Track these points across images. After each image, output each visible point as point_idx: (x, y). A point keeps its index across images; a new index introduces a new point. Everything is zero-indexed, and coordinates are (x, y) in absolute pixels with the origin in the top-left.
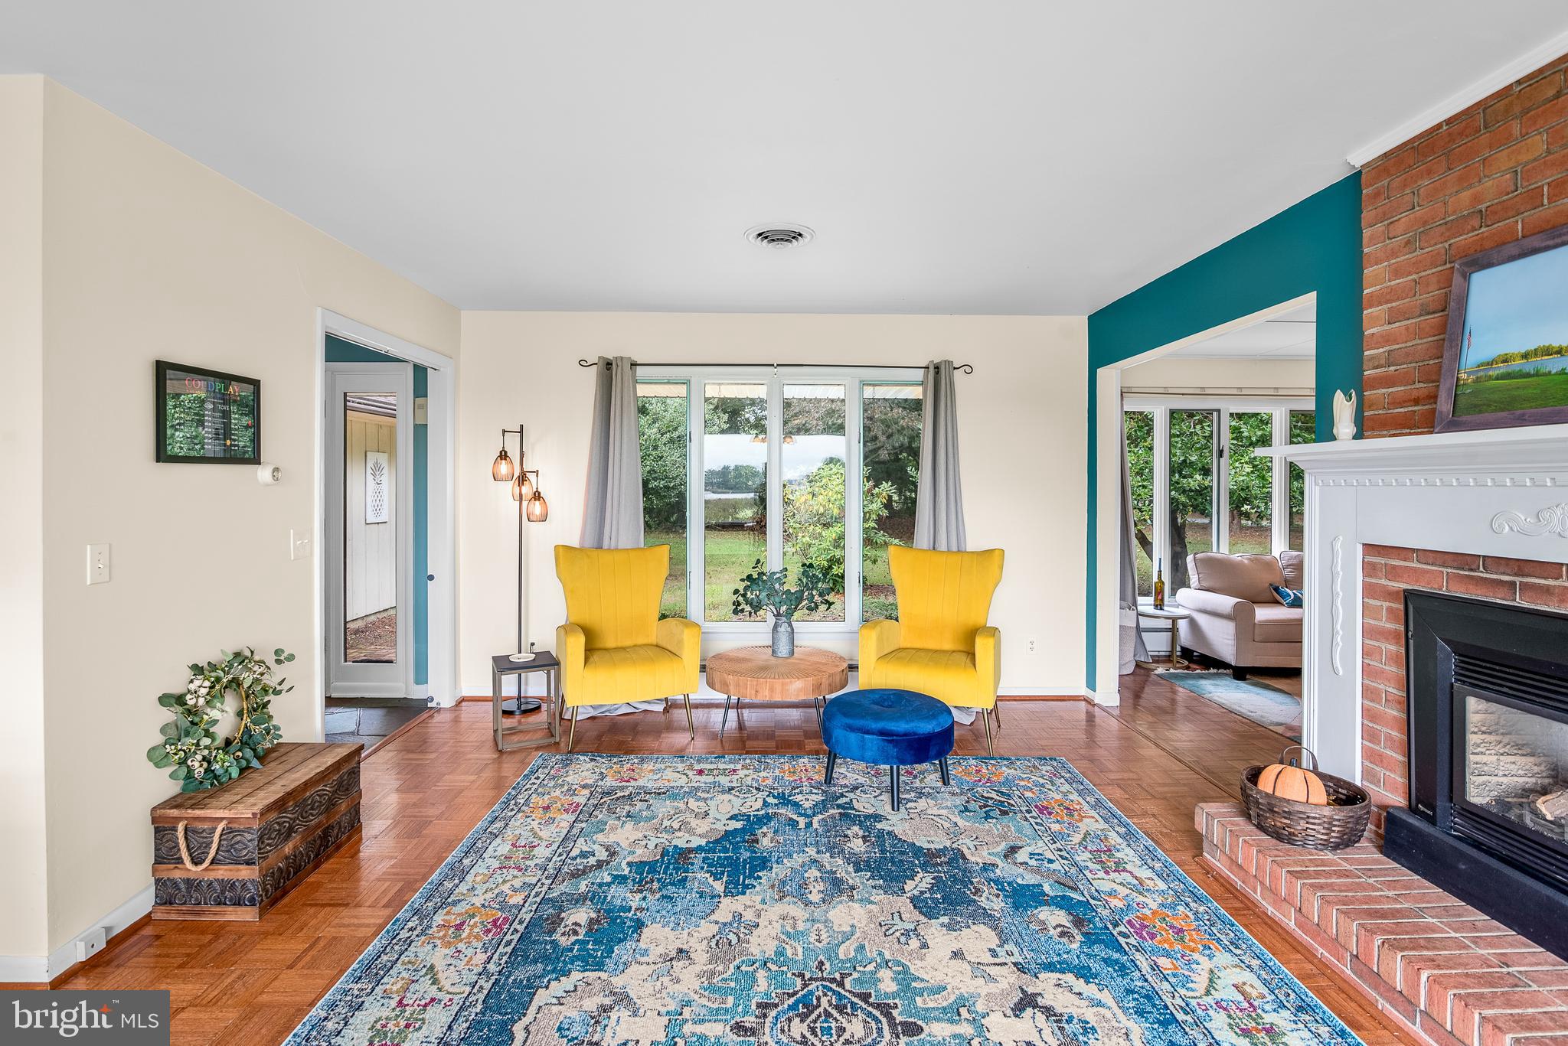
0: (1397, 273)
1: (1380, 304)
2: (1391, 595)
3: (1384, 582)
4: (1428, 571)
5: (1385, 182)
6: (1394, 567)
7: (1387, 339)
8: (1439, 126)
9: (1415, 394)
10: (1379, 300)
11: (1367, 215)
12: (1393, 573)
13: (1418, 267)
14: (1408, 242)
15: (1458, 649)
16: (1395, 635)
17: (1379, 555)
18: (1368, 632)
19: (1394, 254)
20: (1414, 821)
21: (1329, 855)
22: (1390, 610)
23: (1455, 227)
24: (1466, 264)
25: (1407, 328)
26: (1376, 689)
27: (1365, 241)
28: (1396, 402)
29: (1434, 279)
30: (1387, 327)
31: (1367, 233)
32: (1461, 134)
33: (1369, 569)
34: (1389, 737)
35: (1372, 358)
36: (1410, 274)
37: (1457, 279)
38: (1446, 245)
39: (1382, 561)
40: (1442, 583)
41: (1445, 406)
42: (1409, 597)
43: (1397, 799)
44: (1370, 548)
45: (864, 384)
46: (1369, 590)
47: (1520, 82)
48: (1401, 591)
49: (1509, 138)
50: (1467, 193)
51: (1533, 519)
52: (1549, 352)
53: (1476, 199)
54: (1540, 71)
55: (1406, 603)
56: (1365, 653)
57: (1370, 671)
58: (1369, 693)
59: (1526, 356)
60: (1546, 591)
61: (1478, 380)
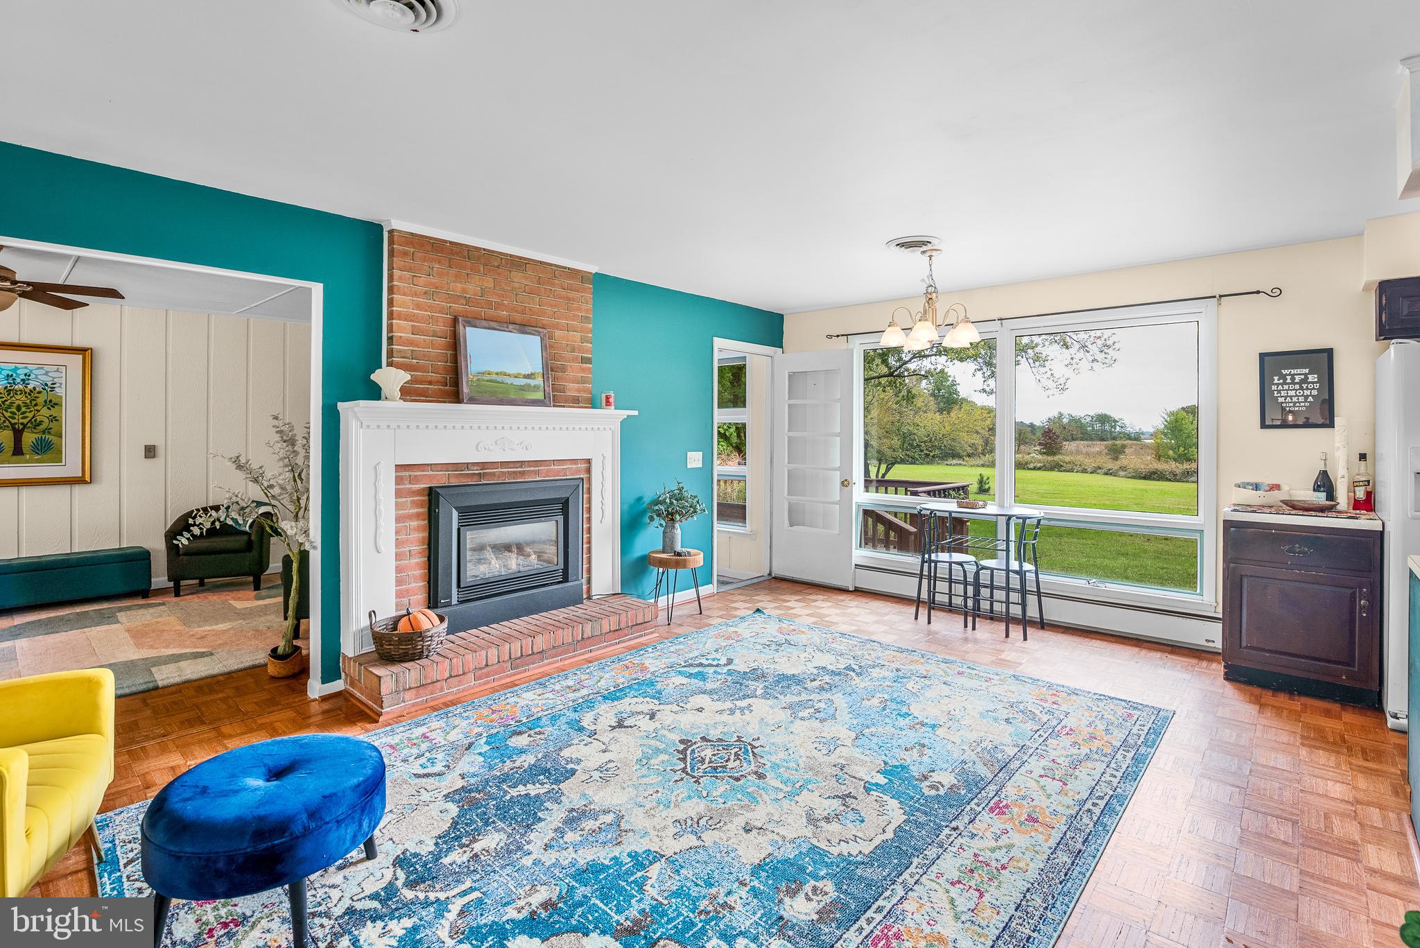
0: (417, 306)
1: (406, 320)
2: (419, 492)
3: (408, 486)
4: (437, 475)
6: (416, 476)
7: (412, 343)
8: (446, 241)
9: (429, 379)
10: (404, 317)
12: (413, 480)
13: (431, 308)
14: (425, 293)
15: (456, 508)
16: (418, 516)
17: (405, 470)
18: (399, 519)
19: (416, 295)
20: (436, 611)
22: (412, 502)
23: (454, 298)
24: (465, 321)
25: (424, 340)
26: (403, 552)
30: (410, 335)
32: (457, 254)
33: (399, 480)
34: (413, 576)
35: (400, 351)
36: (427, 311)
37: (459, 326)
38: (448, 305)
39: (407, 474)
40: (439, 479)
41: (465, 390)
42: (434, 492)
44: (399, 467)
46: (399, 493)
47: (484, 250)
48: (424, 489)
49: (479, 271)
50: (459, 285)
51: (494, 444)
52: (505, 374)
53: (464, 290)
54: (493, 252)
55: (430, 495)
56: (397, 533)
57: (399, 543)
58: (398, 556)
59: (497, 374)
60: (493, 474)
61: (478, 380)
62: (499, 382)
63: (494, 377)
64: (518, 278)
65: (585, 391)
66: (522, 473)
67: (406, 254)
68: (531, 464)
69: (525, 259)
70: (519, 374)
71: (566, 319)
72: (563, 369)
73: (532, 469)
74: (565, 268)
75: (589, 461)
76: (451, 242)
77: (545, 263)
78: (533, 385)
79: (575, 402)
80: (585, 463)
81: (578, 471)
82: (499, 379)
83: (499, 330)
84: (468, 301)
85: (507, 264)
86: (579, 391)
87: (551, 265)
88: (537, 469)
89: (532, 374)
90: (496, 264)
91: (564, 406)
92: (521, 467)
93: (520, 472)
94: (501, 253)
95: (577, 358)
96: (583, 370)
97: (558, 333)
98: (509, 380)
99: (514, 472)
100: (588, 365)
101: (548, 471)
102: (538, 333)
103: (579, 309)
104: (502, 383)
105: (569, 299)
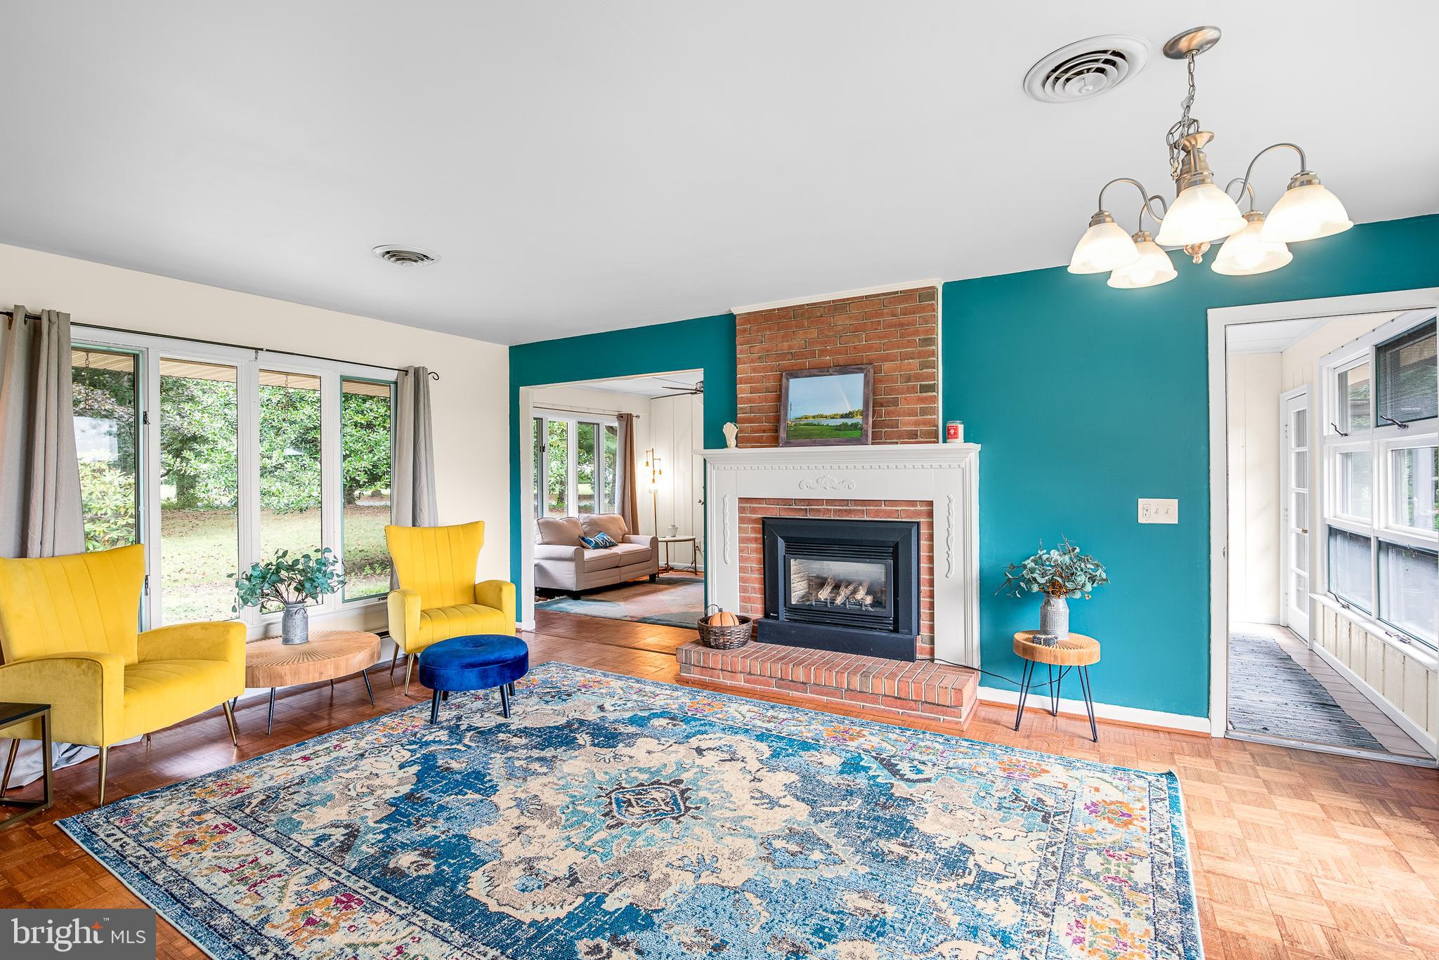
0: (754, 370)
1: (745, 383)
2: (755, 521)
3: (749, 515)
5: (749, 326)
6: (754, 508)
7: (749, 400)
8: (774, 310)
9: (763, 428)
10: (746, 381)
11: (739, 339)
12: (754, 510)
13: (764, 369)
14: (760, 358)
15: (786, 539)
16: (756, 540)
17: (747, 503)
18: (742, 540)
19: (753, 361)
20: (766, 621)
21: (744, 649)
22: (752, 528)
23: (781, 356)
24: (788, 374)
25: (759, 397)
27: (738, 351)
28: (754, 431)
29: (772, 377)
30: (749, 395)
31: (739, 348)
32: (784, 317)
33: (741, 510)
34: (754, 588)
35: (742, 408)
36: (761, 373)
37: (784, 380)
38: (778, 363)
39: (748, 505)
40: (775, 512)
41: (783, 435)
42: (764, 522)
43: (759, 615)
44: (741, 500)
45: (345, 379)
46: (742, 520)
47: (807, 305)
48: (759, 518)
49: (803, 326)
50: (786, 344)
51: (815, 483)
52: (822, 416)
53: (790, 347)
54: (815, 304)
55: (764, 523)
56: (741, 551)
57: (742, 559)
58: (742, 569)
59: (814, 417)
60: (819, 510)
61: (795, 425)
62: (815, 425)
63: (811, 420)
64: (841, 321)
65: (925, 423)
66: (850, 512)
67: (745, 331)
68: (858, 503)
69: (848, 299)
70: (837, 415)
71: (898, 348)
72: (895, 402)
73: (859, 508)
74: (897, 292)
75: (931, 503)
76: (778, 309)
77: (870, 296)
78: (850, 423)
79: (912, 437)
80: (926, 506)
81: (918, 514)
82: (815, 421)
83: (819, 376)
84: (794, 356)
85: (830, 310)
86: (916, 423)
87: (878, 295)
88: (865, 508)
89: (850, 413)
90: (819, 314)
91: (897, 443)
92: (847, 505)
93: (846, 510)
94: (823, 303)
95: (914, 387)
96: (922, 400)
97: (886, 366)
98: (824, 422)
99: (839, 510)
100: (930, 394)
101: (877, 511)
102: (861, 370)
103: (916, 333)
104: (819, 425)
105: (902, 325)
